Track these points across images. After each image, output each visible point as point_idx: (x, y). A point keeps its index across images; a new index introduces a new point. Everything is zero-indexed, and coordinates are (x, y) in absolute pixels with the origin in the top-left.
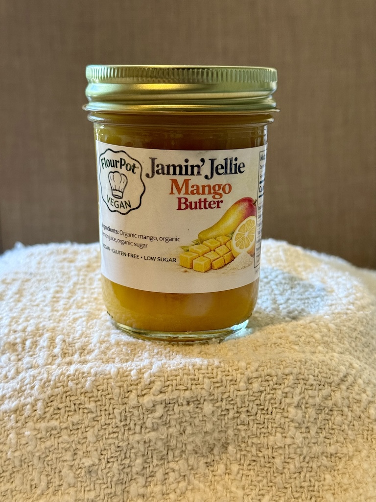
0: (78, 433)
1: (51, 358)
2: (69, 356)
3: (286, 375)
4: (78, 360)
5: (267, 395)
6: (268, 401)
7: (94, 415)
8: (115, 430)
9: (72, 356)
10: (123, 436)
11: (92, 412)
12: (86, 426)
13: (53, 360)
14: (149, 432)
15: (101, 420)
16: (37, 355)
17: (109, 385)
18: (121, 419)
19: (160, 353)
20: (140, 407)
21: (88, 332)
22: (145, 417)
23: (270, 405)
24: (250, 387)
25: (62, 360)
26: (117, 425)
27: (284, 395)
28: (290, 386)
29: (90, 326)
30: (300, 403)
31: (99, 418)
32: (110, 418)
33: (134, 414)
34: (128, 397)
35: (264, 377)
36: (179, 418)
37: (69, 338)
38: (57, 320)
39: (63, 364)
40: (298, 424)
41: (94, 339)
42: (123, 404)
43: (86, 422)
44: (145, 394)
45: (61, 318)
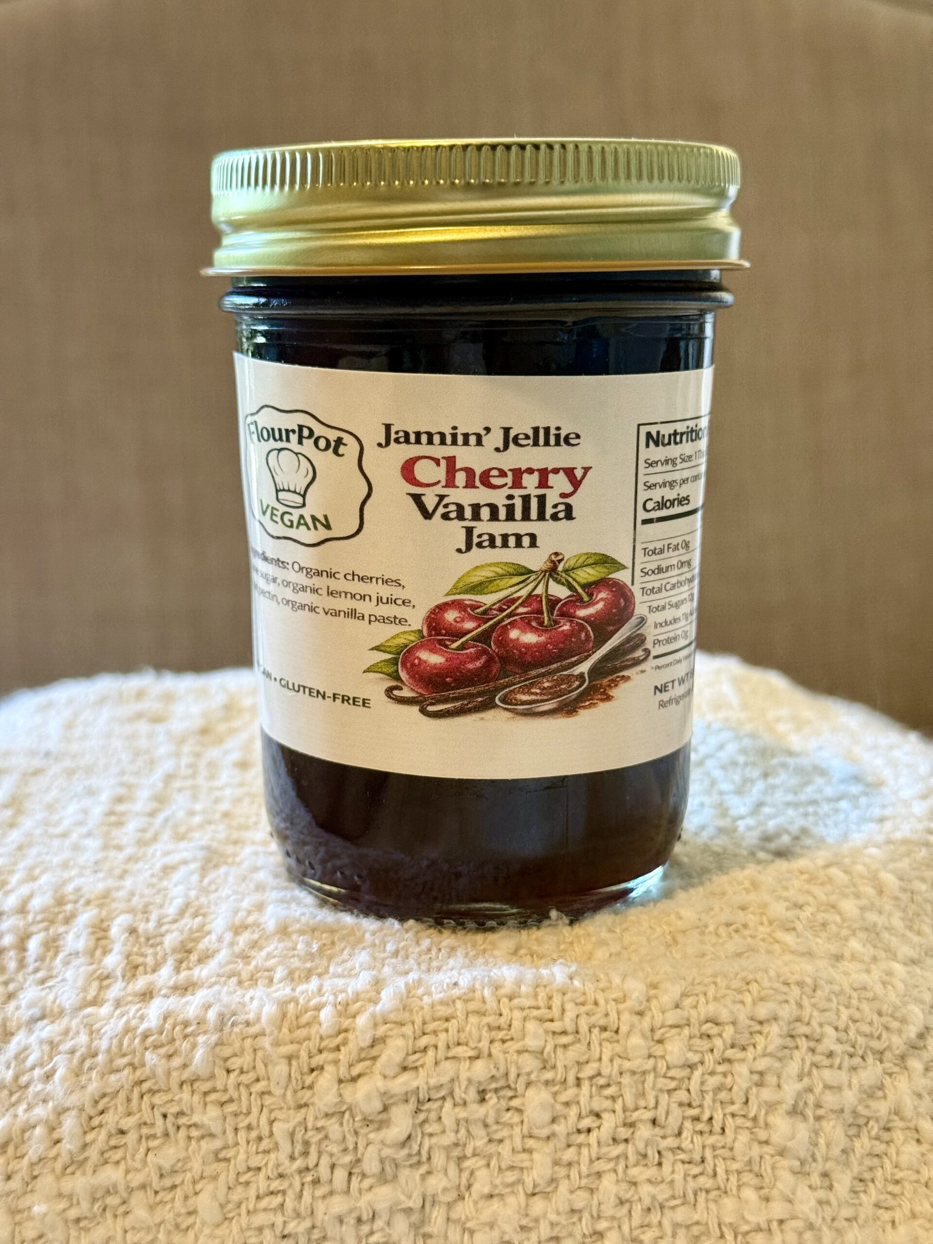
0: (173, 1200)
1: (95, 985)
2: (146, 973)
3: (761, 1023)
4: (171, 983)
5: (707, 1077)
6: (711, 1094)
7: (217, 1144)
8: (275, 1185)
9: (154, 971)
10: (300, 1203)
11: (212, 1135)
12: (196, 1177)
13: (101, 988)
14: (371, 1188)
15: (235, 1157)
16: (60, 978)
17: (260, 1054)
18: (293, 1152)
19: (402, 953)
20: (347, 1115)
21: (203, 900)
22: (359, 1142)
23: (718, 1105)
24: (658, 1050)
25: (125, 988)
26: (280, 1170)
27: (756, 1077)
28: (771, 1055)
29: (210, 884)
30: (801, 1104)
31: (230, 1153)
32: (261, 1149)
33: (331, 1136)
34: (311, 1087)
35: (697, 1025)
36: (456, 1145)
37: (148, 920)
38: (117, 872)
39: (130, 998)
40: (797, 1163)
41: (219, 923)
42: (300, 1107)
43: (196, 1165)
44: (359, 1076)
45: (128, 867)
